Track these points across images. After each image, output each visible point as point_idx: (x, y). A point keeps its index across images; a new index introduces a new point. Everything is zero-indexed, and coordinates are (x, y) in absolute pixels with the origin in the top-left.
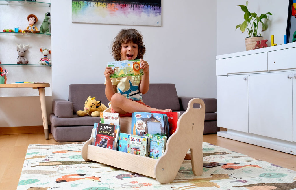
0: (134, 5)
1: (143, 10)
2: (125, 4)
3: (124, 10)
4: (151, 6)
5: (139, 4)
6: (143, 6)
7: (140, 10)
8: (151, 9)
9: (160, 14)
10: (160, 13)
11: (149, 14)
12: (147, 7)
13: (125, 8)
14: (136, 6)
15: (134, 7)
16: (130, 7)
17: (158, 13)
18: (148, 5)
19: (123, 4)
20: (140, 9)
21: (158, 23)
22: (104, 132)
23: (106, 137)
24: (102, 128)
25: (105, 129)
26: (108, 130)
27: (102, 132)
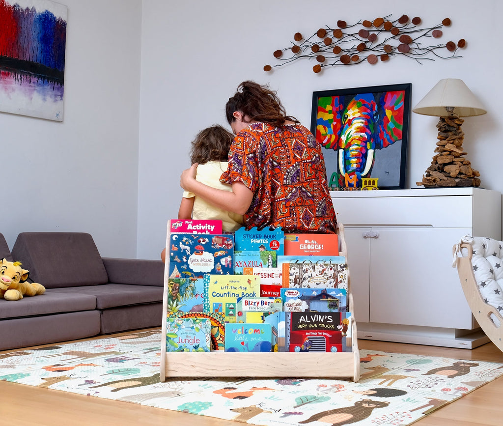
0: (22, 76)
1: (36, 88)
2: (7, 72)
3: (6, 84)
4: (49, 82)
5: (30, 76)
6: (36, 79)
7: (32, 86)
8: (48, 88)
10: (62, 96)
11: (45, 95)
12: (42, 82)
13: (7, 79)
14: (25, 79)
15: (23, 79)
16: (16, 79)
17: (59, 95)
18: (44, 80)
19: (4, 71)
20: (32, 84)
22: (313, 326)
23: (321, 334)
24: (304, 320)
25: (314, 321)
26: (322, 321)
27: (308, 326)
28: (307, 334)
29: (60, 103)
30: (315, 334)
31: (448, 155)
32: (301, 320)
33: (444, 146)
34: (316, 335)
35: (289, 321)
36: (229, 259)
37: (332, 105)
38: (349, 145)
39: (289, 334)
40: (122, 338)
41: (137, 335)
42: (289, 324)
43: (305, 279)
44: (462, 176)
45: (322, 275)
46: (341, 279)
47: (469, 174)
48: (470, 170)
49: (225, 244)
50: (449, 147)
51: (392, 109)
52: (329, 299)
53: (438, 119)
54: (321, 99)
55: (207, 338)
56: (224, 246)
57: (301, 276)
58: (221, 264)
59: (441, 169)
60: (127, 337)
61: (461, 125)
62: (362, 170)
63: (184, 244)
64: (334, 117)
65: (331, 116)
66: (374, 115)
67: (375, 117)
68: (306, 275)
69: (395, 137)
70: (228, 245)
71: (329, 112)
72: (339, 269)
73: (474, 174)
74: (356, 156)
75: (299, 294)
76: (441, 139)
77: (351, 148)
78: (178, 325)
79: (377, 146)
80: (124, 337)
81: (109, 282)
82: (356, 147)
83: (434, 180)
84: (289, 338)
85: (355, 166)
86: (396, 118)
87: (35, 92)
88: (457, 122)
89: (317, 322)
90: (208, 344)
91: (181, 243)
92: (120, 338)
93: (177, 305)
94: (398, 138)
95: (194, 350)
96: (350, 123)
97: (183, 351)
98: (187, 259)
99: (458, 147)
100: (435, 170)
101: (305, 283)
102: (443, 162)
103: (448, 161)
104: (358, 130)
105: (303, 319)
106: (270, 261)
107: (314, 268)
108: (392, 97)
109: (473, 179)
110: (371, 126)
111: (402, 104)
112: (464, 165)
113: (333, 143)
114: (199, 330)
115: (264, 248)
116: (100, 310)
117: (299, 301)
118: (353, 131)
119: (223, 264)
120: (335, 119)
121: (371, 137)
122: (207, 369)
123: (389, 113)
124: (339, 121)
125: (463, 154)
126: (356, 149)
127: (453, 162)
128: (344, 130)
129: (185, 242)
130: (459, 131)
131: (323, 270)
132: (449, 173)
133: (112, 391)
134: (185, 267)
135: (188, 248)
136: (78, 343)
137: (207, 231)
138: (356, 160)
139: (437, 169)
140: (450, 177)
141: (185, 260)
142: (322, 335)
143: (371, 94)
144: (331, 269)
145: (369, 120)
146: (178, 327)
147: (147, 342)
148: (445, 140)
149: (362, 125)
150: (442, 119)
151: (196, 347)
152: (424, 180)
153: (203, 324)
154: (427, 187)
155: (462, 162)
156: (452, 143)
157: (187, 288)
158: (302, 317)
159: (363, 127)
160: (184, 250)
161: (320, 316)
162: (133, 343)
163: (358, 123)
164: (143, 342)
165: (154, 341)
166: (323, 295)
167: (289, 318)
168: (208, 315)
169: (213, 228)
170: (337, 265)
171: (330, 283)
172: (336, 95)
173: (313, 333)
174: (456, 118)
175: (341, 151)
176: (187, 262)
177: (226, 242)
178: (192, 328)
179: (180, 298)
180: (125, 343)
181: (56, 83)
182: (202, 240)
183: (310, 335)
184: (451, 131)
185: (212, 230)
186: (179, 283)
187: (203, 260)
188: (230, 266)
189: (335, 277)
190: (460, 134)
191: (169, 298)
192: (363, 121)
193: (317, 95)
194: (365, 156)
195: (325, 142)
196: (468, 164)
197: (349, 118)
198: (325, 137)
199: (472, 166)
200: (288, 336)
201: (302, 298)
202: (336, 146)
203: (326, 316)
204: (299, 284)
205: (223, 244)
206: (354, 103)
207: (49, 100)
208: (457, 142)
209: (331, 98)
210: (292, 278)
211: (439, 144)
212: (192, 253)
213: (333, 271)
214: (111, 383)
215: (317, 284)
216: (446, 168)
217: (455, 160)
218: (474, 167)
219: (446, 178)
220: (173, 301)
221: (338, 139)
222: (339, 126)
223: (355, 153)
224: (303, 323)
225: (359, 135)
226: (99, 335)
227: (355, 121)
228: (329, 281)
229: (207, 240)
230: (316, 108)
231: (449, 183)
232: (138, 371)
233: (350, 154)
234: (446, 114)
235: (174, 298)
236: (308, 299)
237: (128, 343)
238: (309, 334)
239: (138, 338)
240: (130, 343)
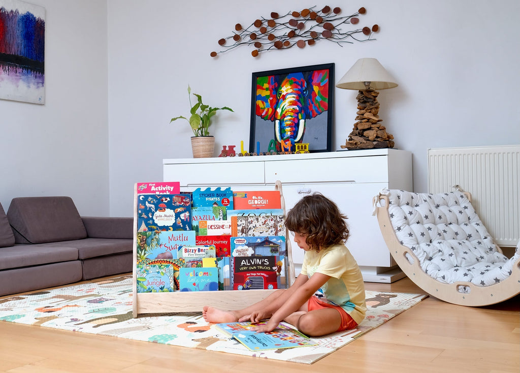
0: (10, 68)
1: (21, 77)
4: (32, 72)
6: (21, 70)
7: (17, 76)
8: (31, 77)
9: (43, 86)
10: (43, 83)
11: (29, 83)
12: (26, 72)
14: (12, 70)
15: (10, 70)
16: (4, 70)
17: (40, 83)
18: (28, 70)
20: (18, 74)
21: (40, 99)
22: (252, 268)
24: (245, 263)
26: (260, 263)
29: (41, 89)
30: (255, 274)
31: (367, 122)
32: (242, 263)
33: (363, 114)
35: (233, 265)
36: (187, 214)
37: (269, 83)
38: (284, 116)
39: (233, 276)
40: (100, 283)
41: (112, 280)
42: (233, 267)
43: (250, 229)
44: (379, 139)
45: (265, 225)
46: (280, 228)
47: (384, 137)
48: (385, 135)
49: (184, 202)
50: (367, 115)
51: (319, 85)
52: (271, 245)
53: (357, 92)
54: (259, 79)
55: (171, 281)
56: (182, 203)
57: (247, 227)
58: (180, 219)
59: (361, 134)
60: (104, 282)
61: (376, 96)
62: (295, 137)
63: (149, 203)
64: (271, 93)
65: (268, 93)
66: (304, 91)
67: (305, 93)
68: (251, 226)
69: (322, 108)
70: (186, 203)
71: (267, 89)
72: (278, 220)
73: (389, 137)
74: (290, 126)
75: (246, 242)
76: (360, 109)
77: (285, 119)
78: (146, 271)
79: (307, 117)
80: (102, 282)
81: (88, 237)
82: (290, 118)
83: (356, 144)
84: (233, 278)
85: (289, 133)
86: (322, 92)
87: (21, 80)
88: (373, 94)
90: (172, 285)
91: (147, 202)
92: (99, 283)
93: (145, 254)
94: (324, 109)
95: (161, 290)
96: (284, 98)
97: (151, 292)
98: (153, 215)
99: (375, 115)
100: (356, 135)
101: (251, 232)
102: (363, 128)
103: (366, 127)
104: (291, 104)
106: (221, 215)
107: (257, 219)
108: (319, 74)
109: (388, 142)
110: (302, 100)
111: (327, 80)
112: (380, 130)
113: (270, 115)
114: (164, 274)
115: (217, 205)
116: (82, 260)
117: (246, 247)
118: (287, 105)
119: (183, 218)
120: (271, 95)
121: (301, 109)
122: (172, 306)
123: (316, 89)
124: (275, 97)
125: (379, 121)
126: (290, 120)
127: (371, 127)
128: (279, 104)
129: (150, 202)
130: (375, 102)
131: (265, 221)
132: (368, 137)
133: (94, 327)
134: (151, 222)
135: (153, 206)
136: (64, 288)
137: (167, 192)
138: (290, 128)
139: (357, 134)
140: (369, 140)
141: (151, 216)
142: (260, 275)
143: (301, 73)
144: (272, 220)
145: (300, 95)
146: (146, 272)
147: (121, 285)
148: (364, 109)
149: (294, 99)
150: (361, 92)
151: (162, 289)
152: (347, 143)
153: (167, 269)
154: (350, 149)
155: (378, 128)
156: (370, 112)
157: (153, 239)
159: (295, 101)
160: (150, 208)
162: (109, 287)
163: (291, 98)
164: (118, 286)
165: (127, 285)
166: (266, 242)
167: (233, 262)
168: (171, 261)
169: (172, 188)
170: (277, 216)
171: (272, 231)
172: (272, 75)
174: (372, 91)
175: (277, 122)
176: (152, 217)
177: (184, 200)
178: (158, 272)
179: (147, 248)
180: (103, 287)
181: (38, 73)
182: (164, 199)
183: (251, 276)
184: (368, 102)
185: (172, 190)
186: (146, 235)
187: (165, 216)
188: (188, 219)
189: (275, 227)
190: (376, 105)
191: (138, 248)
192: (294, 96)
193: (256, 76)
194: (297, 125)
195: (263, 114)
196: (384, 129)
197: (283, 94)
198: (263, 111)
199: (387, 131)
201: (249, 245)
202: (273, 117)
203: (263, 260)
204: (245, 233)
205: (182, 202)
206: (287, 82)
207: (33, 86)
208: (373, 111)
209: (267, 78)
210: (240, 228)
211: (359, 113)
212: (156, 211)
213: (273, 222)
214: (93, 320)
215: (261, 233)
216: (365, 133)
217: (373, 126)
218: (389, 131)
219: (365, 142)
220: (141, 251)
221: (275, 112)
222: (275, 101)
223: (289, 123)
224: (244, 266)
225: (292, 108)
226: (82, 280)
227: (288, 96)
228: (270, 230)
229: (168, 199)
230: (255, 87)
231: (368, 146)
232: (114, 309)
233: (285, 124)
234: (364, 88)
235: (142, 248)
236: (255, 246)
237: (105, 287)
238: (249, 275)
239: (113, 282)
240: (107, 287)
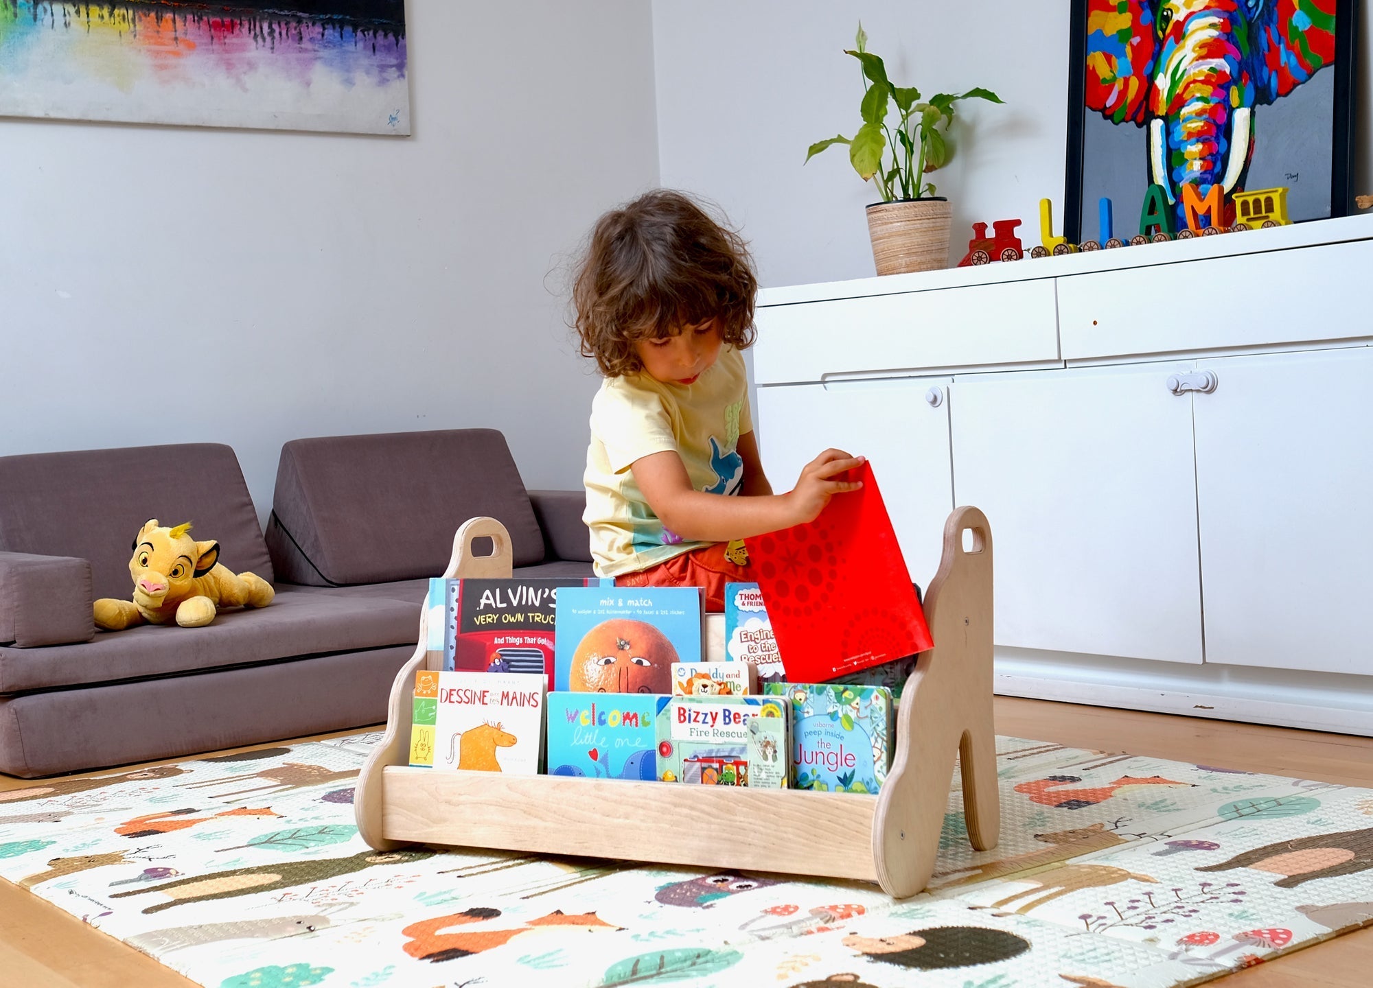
22: (512, 620)
23: (531, 641)
24: (492, 601)
25: (515, 603)
26: (537, 604)
27: (499, 619)
28: (497, 641)
30: (518, 641)
32: (483, 601)
34: (520, 645)
35: (455, 605)
39: (453, 642)
42: (455, 613)
65: (1125, 21)
67: (1251, 4)
71: (1121, 8)
84: (452, 653)
89: (525, 609)
105: (488, 598)
113: (1132, 103)
118: (1190, 57)
142: (536, 645)
145: (1232, 15)
158: (487, 592)
161: (531, 590)
167: (456, 595)
173: (511, 640)
183: (506, 645)
192: (1216, 19)
195: (1110, 102)
197: (1175, 17)
200: (452, 647)
202: (1143, 111)
203: (547, 591)
224: (488, 609)
238: (501, 641)
